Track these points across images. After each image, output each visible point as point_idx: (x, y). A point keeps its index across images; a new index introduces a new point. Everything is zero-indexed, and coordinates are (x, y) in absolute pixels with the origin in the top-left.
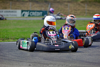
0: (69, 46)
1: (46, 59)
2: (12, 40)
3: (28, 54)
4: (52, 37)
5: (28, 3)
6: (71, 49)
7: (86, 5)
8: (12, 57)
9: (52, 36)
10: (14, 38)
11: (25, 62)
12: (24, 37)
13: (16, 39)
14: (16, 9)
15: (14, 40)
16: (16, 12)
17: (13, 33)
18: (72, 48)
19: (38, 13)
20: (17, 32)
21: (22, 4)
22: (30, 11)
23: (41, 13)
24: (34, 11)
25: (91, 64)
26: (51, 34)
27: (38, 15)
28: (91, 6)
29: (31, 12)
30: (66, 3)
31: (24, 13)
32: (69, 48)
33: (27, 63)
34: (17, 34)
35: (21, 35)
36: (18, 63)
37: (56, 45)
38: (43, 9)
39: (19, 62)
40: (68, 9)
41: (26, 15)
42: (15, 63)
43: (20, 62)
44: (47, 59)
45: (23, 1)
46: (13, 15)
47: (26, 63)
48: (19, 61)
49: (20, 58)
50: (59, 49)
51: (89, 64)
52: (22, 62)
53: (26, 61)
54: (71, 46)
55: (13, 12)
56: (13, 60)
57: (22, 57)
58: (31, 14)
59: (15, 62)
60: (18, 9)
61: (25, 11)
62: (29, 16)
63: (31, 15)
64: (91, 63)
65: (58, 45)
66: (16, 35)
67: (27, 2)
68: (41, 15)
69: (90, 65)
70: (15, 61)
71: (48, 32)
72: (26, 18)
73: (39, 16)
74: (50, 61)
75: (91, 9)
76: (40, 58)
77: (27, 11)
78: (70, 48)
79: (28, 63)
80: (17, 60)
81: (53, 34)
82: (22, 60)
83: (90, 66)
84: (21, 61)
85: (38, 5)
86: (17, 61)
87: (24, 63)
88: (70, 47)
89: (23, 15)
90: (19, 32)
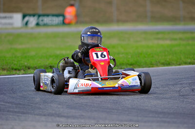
2: (5, 72)
3: (37, 98)
8: (5, 105)
10: (9, 68)
12: (29, 65)
13: (13, 69)
14: (12, 11)
15: (9, 72)
16: (11, 18)
17: (7, 59)
20: (15, 57)
22: (39, 16)
24: (48, 15)
25: (161, 116)
29: (41, 18)
31: (27, 19)
33: (36, 116)
34: (14, 61)
35: (22, 62)
36: (18, 116)
39: (21, 115)
42: (11, 116)
43: (21, 113)
46: (5, 24)
47: (34, 116)
48: (19, 112)
49: (21, 106)
51: (157, 116)
52: (25, 115)
53: (32, 112)
55: (5, 18)
56: (8, 111)
57: (24, 105)
58: (42, 21)
59: (11, 113)
60: (17, 12)
61: (30, 15)
62: (38, 24)
63: (41, 23)
64: (161, 113)
66: (13, 63)
68: (62, 22)
70: (11, 111)
72: (32, 28)
76: (59, 106)
77: (34, 16)
79: (38, 115)
80: (15, 110)
82: (25, 111)
86: (15, 112)
87: (30, 115)
89: (27, 24)
90: (18, 57)
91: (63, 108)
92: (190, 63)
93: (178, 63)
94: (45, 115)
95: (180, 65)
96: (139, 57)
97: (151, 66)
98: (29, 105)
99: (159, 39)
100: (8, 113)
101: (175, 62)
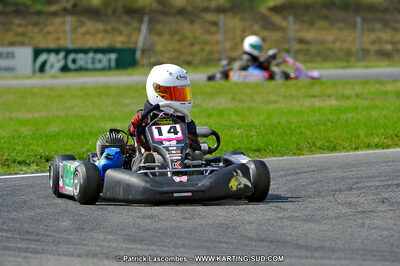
0: (230, 181)
1: (135, 241)
4: (167, 148)
5: (58, 20)
6: (239, 190)
7: (291, 19)
9: (166, 144)
10: (7, 159)
11: (51, 253)
12: (47, 153)
13: (14, 162)
14: (12, 44)
18: (242, 186)
19: (99, 56)
21: (36, 24)
22: (68, 52)
23: (113, 56)
24: (85, 51)
25: (316, 254)
26: (166, 135)
27: (99, 66)
28: (311, 24)
29: (72, 56)
30: (210, 17)
31: (43, 57)
32: (230, 189)
33: (62, 258)
35: (32, 147)
36: (25, 258)
37: (177, 179)
38: (119, 41)
39: (29, 255)
40: (219, 37)
41: (52, 66)
42: (11, 259)
43: (31, 252)
44: (141, 241)
45: (39, 13)
48: (26, 250)
49: (32, 238)
50: (190, 194)
51: (309, 254)
52: (39, 256)
53: (54, 248)
54: (237, 180)
57: (38, 235)
58: (74, 61)
59: (11, 253)
60: (22, 44)
61: (49, 51)
62: (65, 69)
63: (71, 66)
65: (184, 179)
66: (14, 149)
67: (55, 14)
68: (113, 64)
69: (312, 257)
70: (13, 250)
71: (154, 127)
72: (53, 76)
73: (103, 69)
74: (153, 247)
75: (310, 35)
76: (109, 237)
77: (57, 51)
78: (234, 188)
80: (20, 245)
81: (172, 136)
82: (39, 248)
83: (313, 261)
84: (36, 252)
85: (100, 26)
88: (234, 184)
89: (42, 68)
90: (25, 137)
91: (116, 240)
92: (377, 146)
93: (354, 146)
94: (79, 256)
95: (356, 149)
96: (272, 133)
97: (298, 152)
98: (48, 236)
99: (314, 96)
100: (5, 252)
101: (346, 145)
